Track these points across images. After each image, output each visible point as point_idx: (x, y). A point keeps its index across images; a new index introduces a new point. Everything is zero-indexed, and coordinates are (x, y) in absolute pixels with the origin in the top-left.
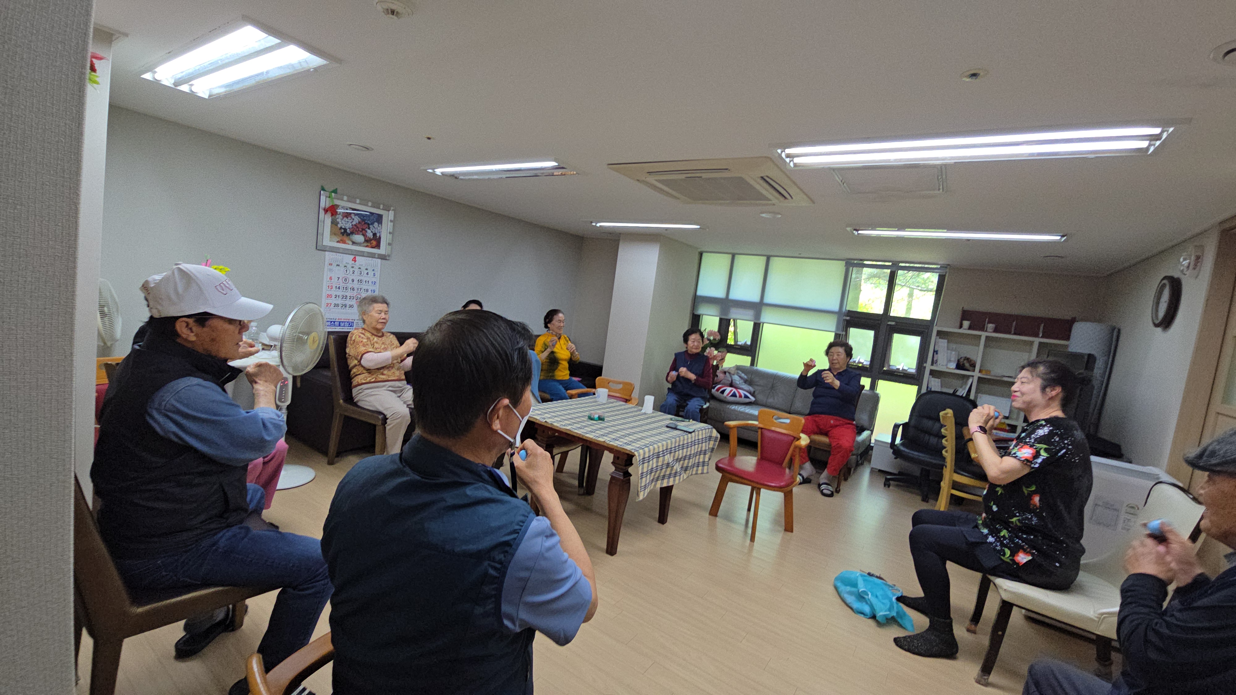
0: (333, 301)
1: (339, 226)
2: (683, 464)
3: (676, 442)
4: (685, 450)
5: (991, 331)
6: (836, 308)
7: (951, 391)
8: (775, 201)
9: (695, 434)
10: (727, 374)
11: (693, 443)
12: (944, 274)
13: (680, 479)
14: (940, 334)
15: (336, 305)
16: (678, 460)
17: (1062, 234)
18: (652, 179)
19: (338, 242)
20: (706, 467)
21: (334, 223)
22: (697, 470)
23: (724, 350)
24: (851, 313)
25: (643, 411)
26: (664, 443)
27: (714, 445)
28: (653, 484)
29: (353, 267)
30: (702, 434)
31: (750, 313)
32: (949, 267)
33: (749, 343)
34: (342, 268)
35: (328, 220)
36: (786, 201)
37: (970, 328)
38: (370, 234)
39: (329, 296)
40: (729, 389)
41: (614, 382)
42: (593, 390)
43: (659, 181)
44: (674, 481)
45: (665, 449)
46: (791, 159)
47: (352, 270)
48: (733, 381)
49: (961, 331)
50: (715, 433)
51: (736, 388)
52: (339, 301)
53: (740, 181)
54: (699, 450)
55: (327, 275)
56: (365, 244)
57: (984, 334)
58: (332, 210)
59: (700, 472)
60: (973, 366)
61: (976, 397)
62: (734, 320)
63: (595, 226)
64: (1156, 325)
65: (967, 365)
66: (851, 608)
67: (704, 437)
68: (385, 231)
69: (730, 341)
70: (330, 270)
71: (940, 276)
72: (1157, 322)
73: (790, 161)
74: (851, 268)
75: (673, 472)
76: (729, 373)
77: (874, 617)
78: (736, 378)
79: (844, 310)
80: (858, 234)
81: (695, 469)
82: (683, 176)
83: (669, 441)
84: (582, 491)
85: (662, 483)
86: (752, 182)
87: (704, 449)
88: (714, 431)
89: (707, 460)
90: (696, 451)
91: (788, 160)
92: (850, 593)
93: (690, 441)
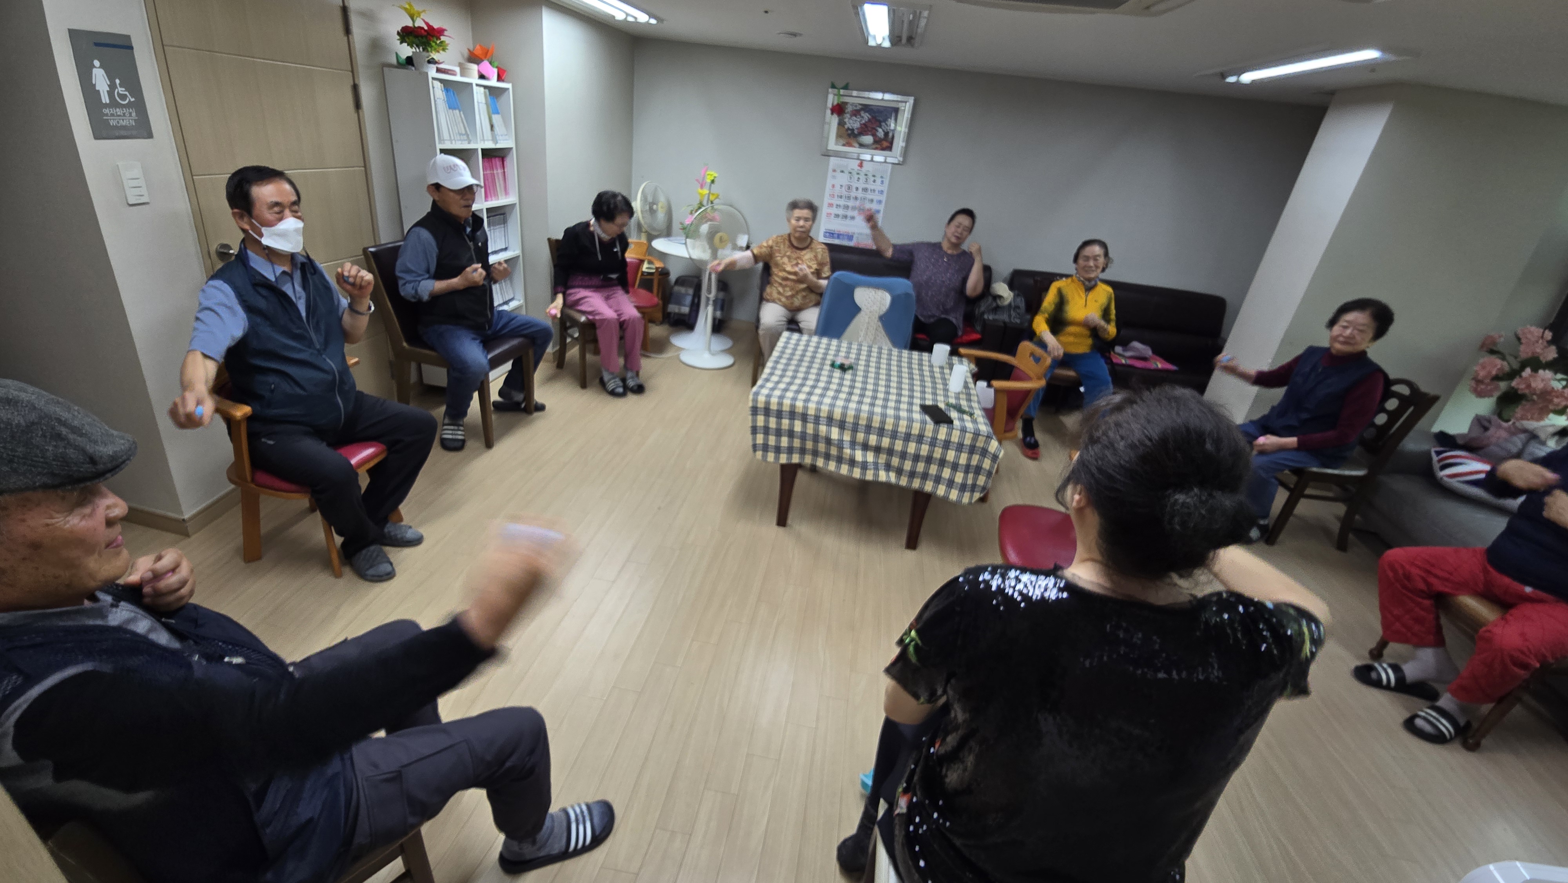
0: (834, 211)
1: (846, 127)
19: (844, 145)
21: (841, 124)
29: (858, 174)
34: (846, 176)
35: (834, 120)
38: (880, 133)
39: (831, 205)
55: (830, 182)
56: (874, 146)
58: (839, 109)
68: (900, 127)
70: (834, 177)
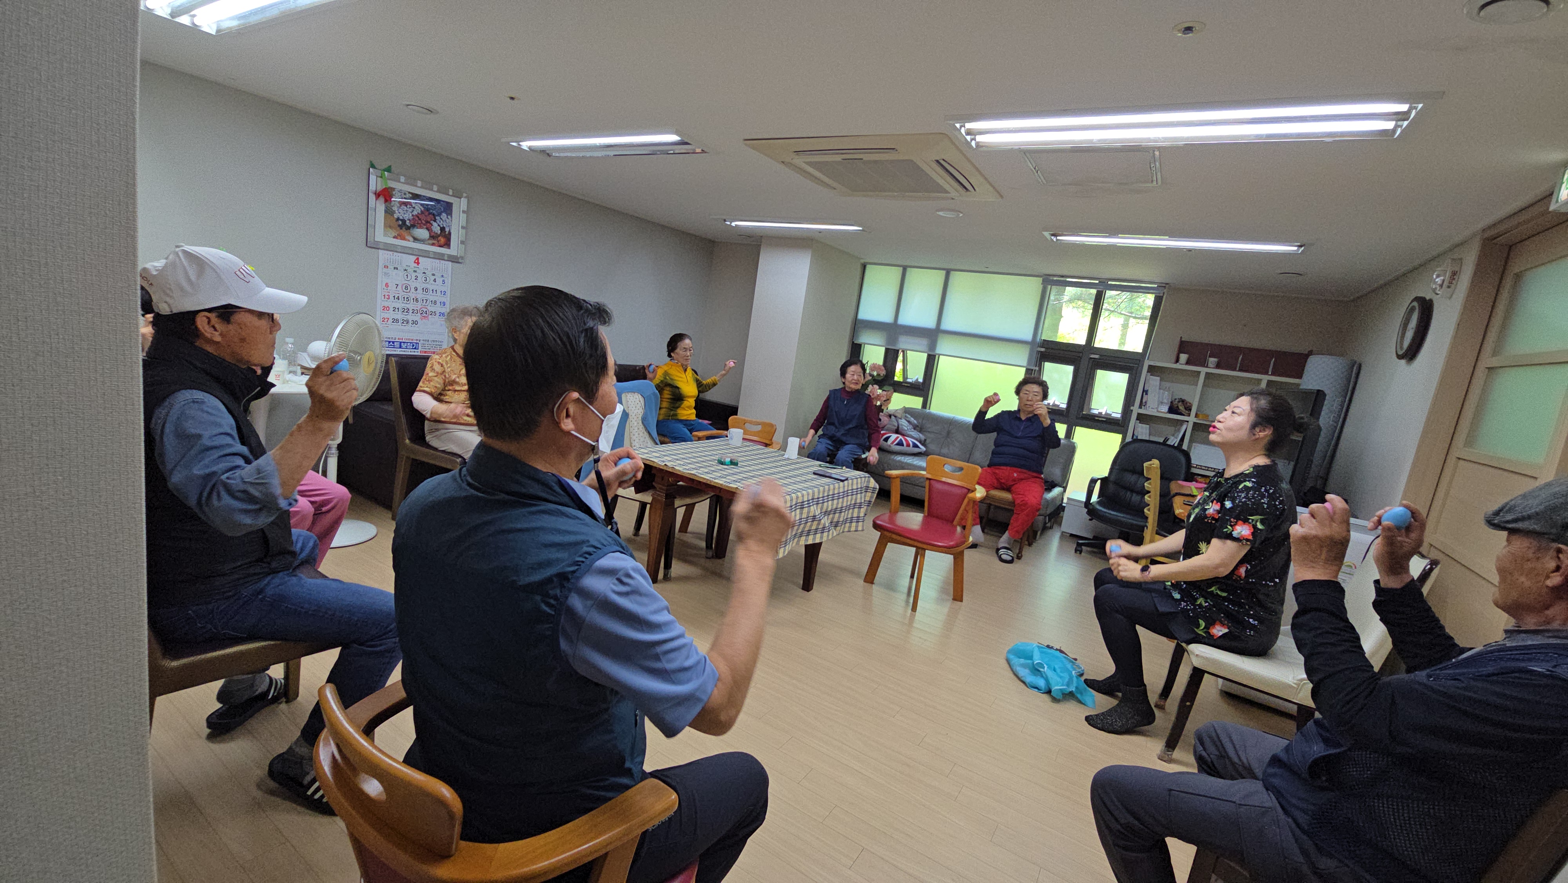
0: (391, 315)
1: (396, 216)
2: (833, 518)
3: (824, 491)
4: (835, 502)
5: (1212, 366)
6: (1028, 336)
7: (1161, 440)
8: (953, 194)
9: (848, 483)
10: (893, 417)
11: (846, 494)
12: (1162, 295)
13: (828, 536)
14: (1152, 370)
15: (395, 321)
16: (827, 513)
17: (1299, 244)
18: (799, 161)
19: (394, 237)
20: (860, 524)
21: (389, 212)
22: (850, 527)
23: (891, 388)
24: (1046, 343)
25: (786, 456)
26: (810, 491)
27: (871, 497)
28: (796, 540)
29: (415, 271)
30: (857, 483)
31: (924, 342)
32: (1167, 286)
33: (921, 380)
34: (401, 273)
35: (381, 207)
36: (968, 193)
37: (1188, 363)
38: (436, 228)
39: (386, 308)
40: (894, 436)
41: (751, 422)
42: (726, 432)
43: (809, 164)
44: (822, 537)
45: (810, 498)
46: (973, 137)
47: (414, 275)
48: (900, 426)
49: (1177, 366)
50: (873, 483)
51: (903, 435)
52: (399, 316)
53: (912, 168)
54: (853, 502)
55: (381, 280)
56: (431, 242)
57: (1203, 370)
58: (386, 195)
59: (853, 529)
60: (1189, 409)
61: (1190, 447)
62: (903, 351)
63: (730, 225)
64: (1400, 357)
65: (1181, 408)
66: (1024, 682)
67: (859, 487)
68: (456, 224)
69: (898, 377)
70: (386, 274)
71: (1156, 298)
72: (1400, 353)
73: (972, 140)
74: (1049, 287)
75: (821, 526)
76: (895, 417)
77: (1049, 692)
78: (904, 423)
79: (1038, 340)
80: (1057, 240)
81: (848, 525)
82: (838, 158)
83: (816, 490)
84: (710, 553)
85: (806, 540)
86: (925, 168)
87: (858, 501)
88: (872, 480)
89: (862, 515)
90: (849, 504)
91: (968, 138)
92: (1024, 666)
93: (841, 490)
